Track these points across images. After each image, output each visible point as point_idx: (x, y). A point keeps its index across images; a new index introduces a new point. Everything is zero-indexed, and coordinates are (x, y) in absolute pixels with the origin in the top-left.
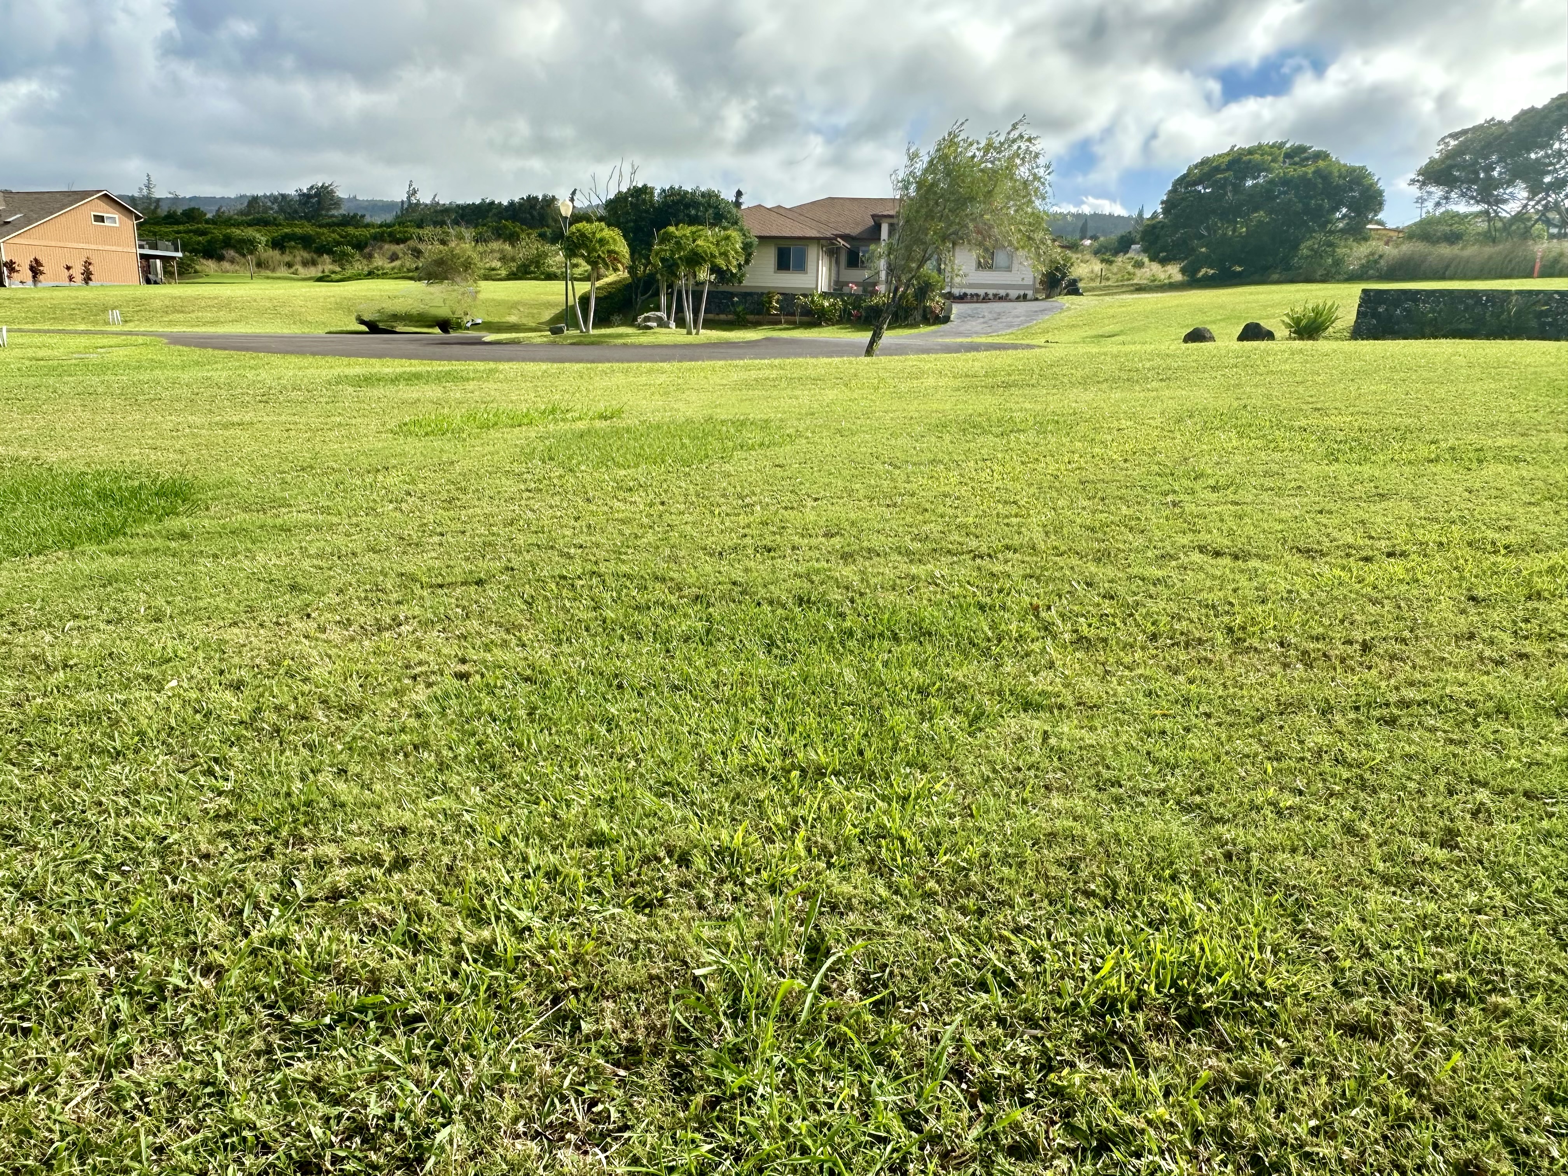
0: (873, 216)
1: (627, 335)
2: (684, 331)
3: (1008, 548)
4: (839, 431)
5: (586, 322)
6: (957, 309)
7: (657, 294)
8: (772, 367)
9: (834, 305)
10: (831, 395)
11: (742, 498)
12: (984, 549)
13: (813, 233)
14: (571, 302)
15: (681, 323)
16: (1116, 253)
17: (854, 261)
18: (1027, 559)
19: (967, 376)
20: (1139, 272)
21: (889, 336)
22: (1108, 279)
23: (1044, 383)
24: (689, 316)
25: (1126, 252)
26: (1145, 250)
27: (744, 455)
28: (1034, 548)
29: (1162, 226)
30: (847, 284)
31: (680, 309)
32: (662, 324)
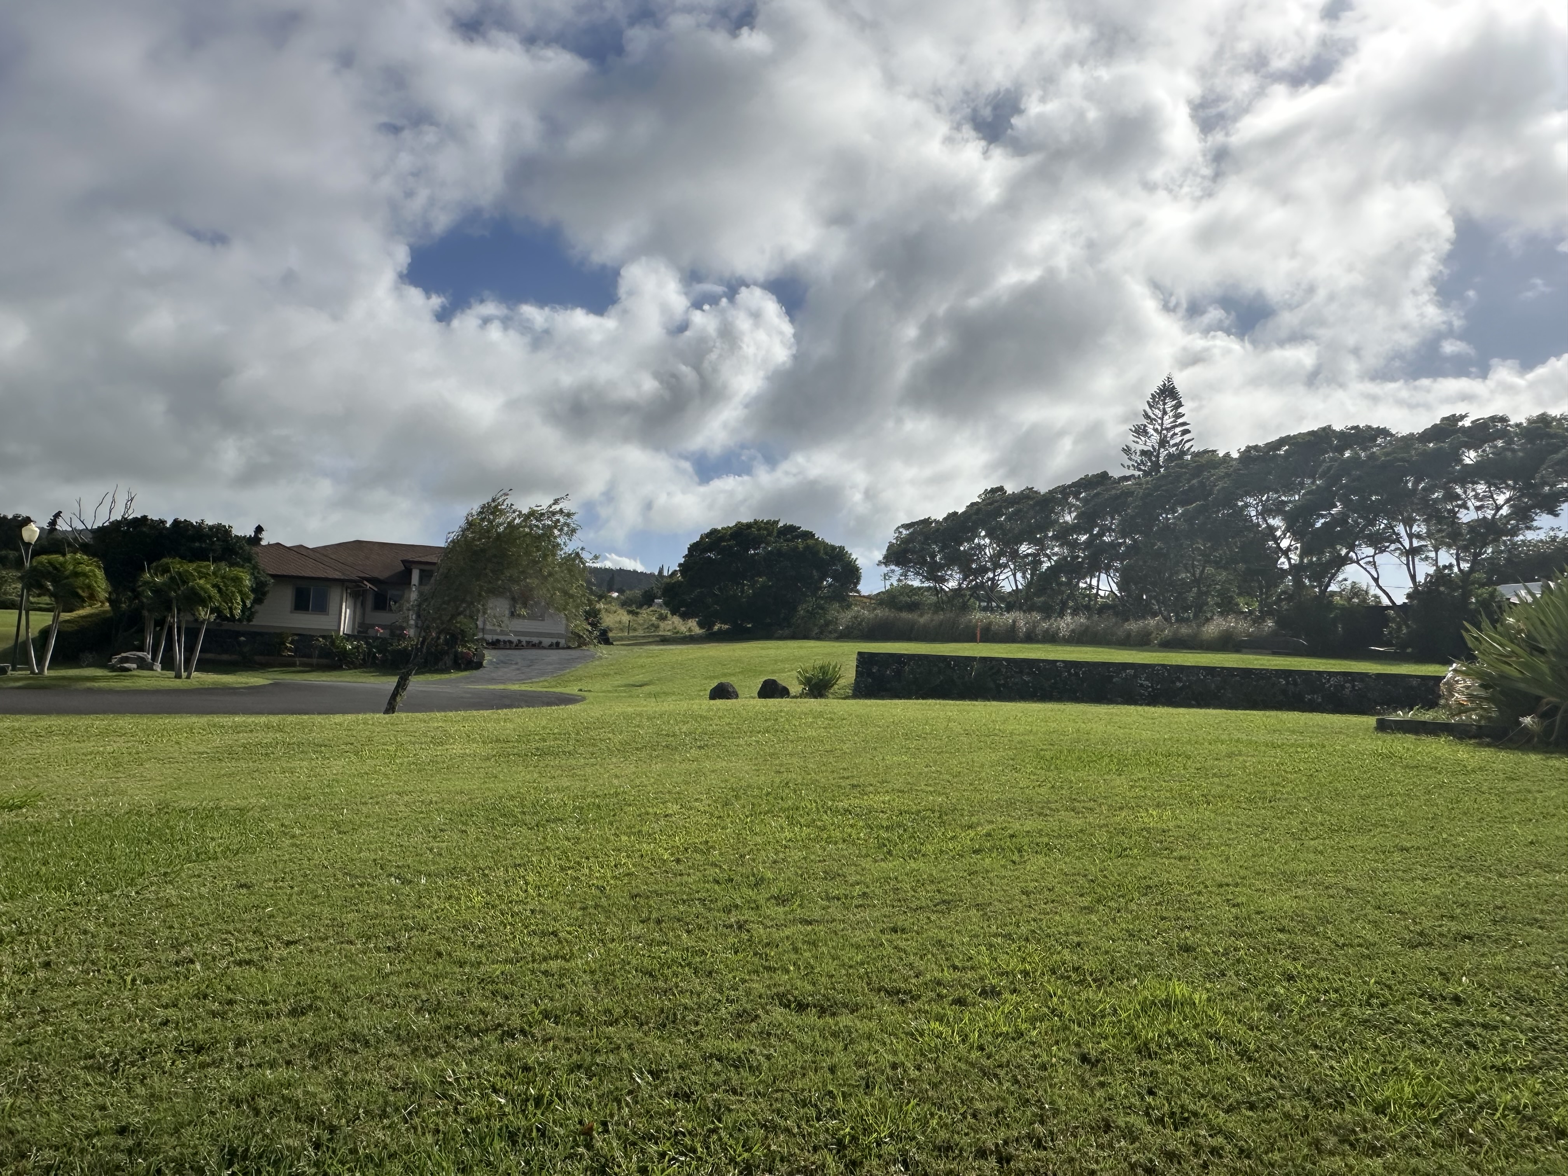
0: (403, 562)
1: (94, 679)
2: (172, 674)
3: (546, 1015)
4: (337, 824)
5: (40, 661)
6: (489, 656)
7: (142, 631)
8: (268, 727)
9: (357, 647)
10: (338, 765)
11: (177, 947)
12: (516, 1022)
13: (337, 575)
14: (22, 638)
15: (168, 664)
16: (640, 606)
17: (381, 603)
18: (572, 1034)
19: (498, 741)
20: (662, 625)
21: (418, 683)
22: (635, 630)
23: (581, 750)
24: (179, 655)
25: (650, 605)
26: (666, 604)
27: (197, 868)
28: (579, 1013)
29: (678, 584)
30: (373, 626)
31: (169, 648)
32: (143, 665)
